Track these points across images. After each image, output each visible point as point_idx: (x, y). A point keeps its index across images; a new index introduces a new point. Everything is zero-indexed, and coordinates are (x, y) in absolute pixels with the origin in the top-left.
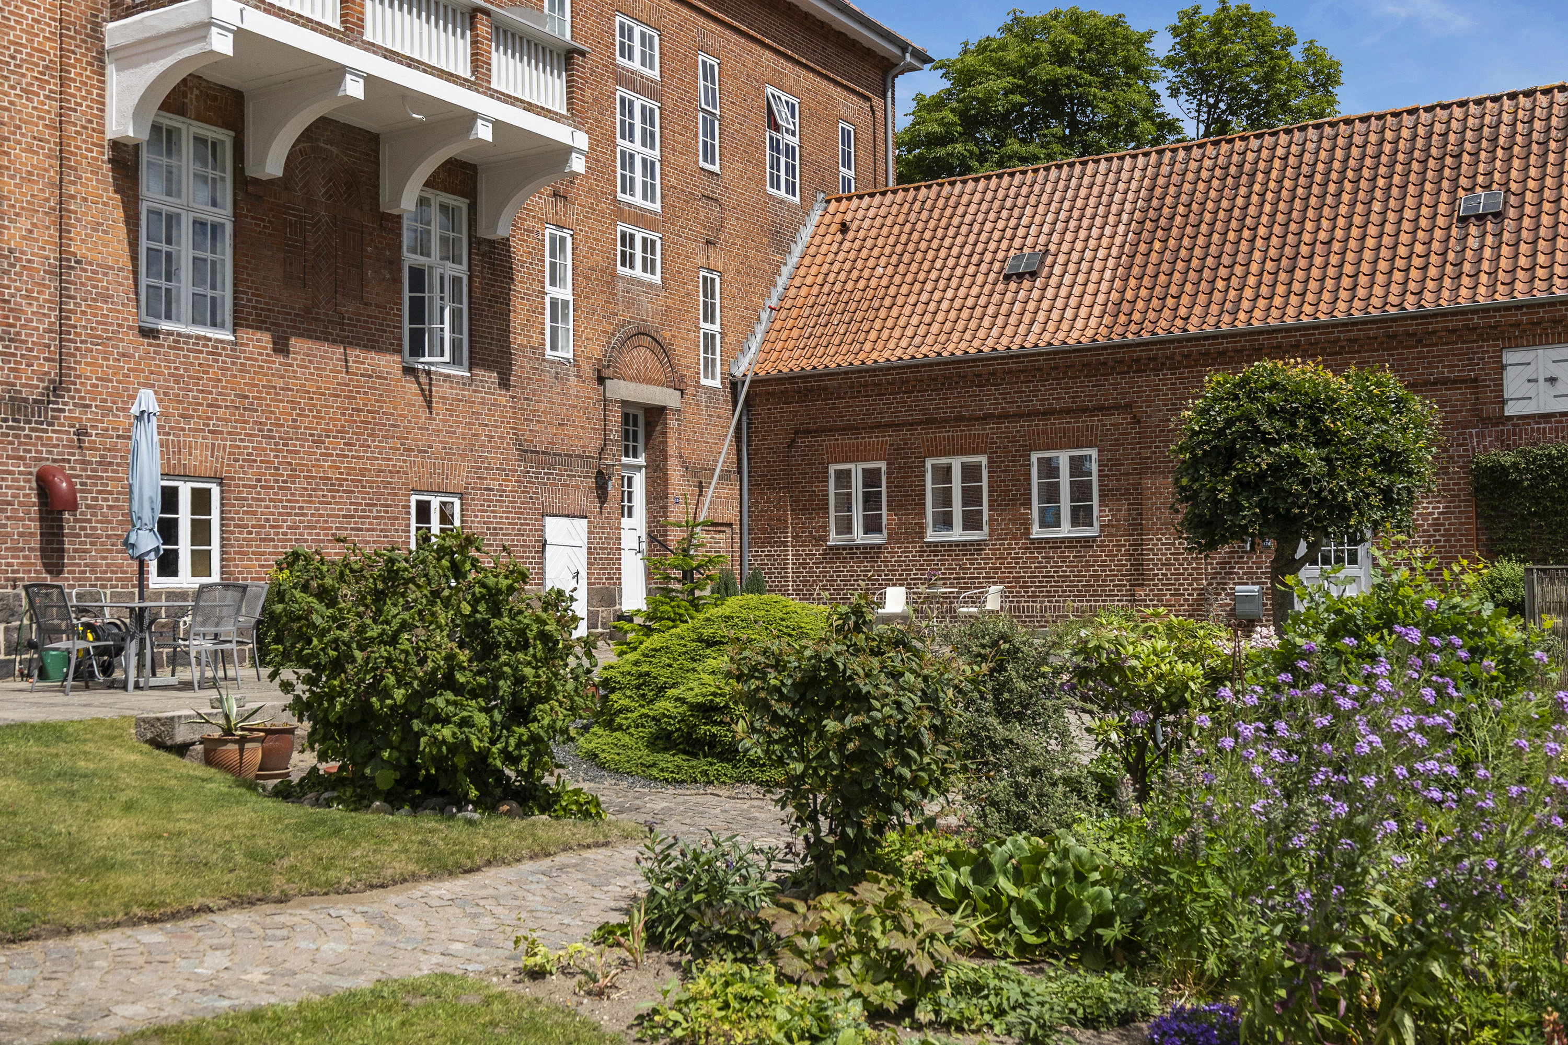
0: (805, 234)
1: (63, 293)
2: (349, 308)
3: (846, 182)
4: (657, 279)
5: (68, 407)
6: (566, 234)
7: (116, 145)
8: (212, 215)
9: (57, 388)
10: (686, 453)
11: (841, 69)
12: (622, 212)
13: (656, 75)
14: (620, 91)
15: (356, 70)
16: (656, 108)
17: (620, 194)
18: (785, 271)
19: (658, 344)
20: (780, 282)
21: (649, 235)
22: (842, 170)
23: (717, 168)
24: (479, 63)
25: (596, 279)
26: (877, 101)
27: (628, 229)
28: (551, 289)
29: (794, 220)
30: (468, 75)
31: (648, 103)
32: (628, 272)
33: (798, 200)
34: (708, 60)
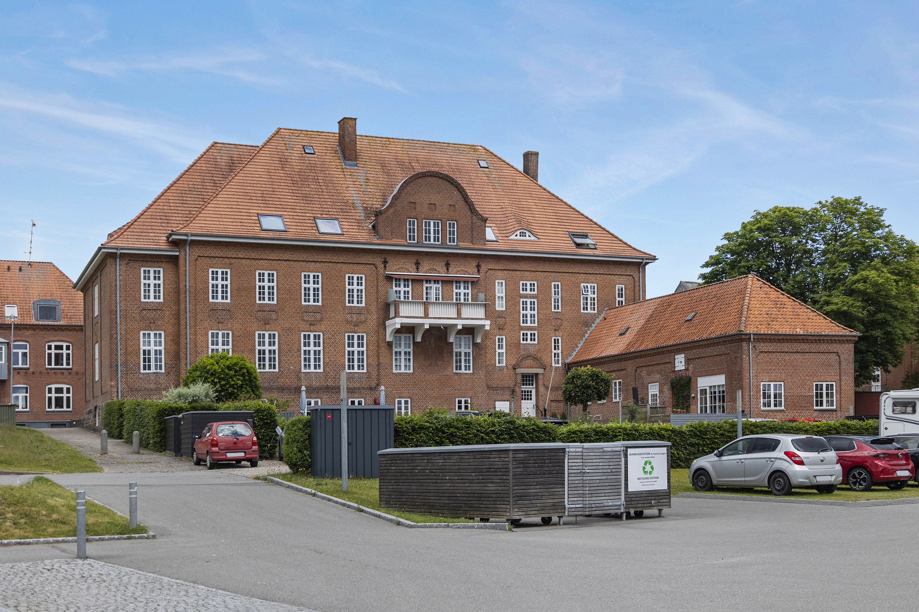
0: (598, 321)
1: (379, 369)
2: (440, 363)
3: (620, 302)
4: (536, 342)
5: (380, 388)
6: (504, 337)
7: (388, 342)
8: (408, 350)
9: (378, 385)
11: (616, 270)
12: (522, 328)
13: (536, 292)
14: (522, 300)
15: (427, 323)
16: (536, 300)
17: (522, 325)
18: (589, 332)
19: (535, 358)
20: (587, 335)
21: (533, 332)
22: (618, 299)
23: (560, 310)
24: (459, 313)
25: (514, 346)
26: (635, 275)
27: (525, 332)
28: (498, 351)
29: (594, 317)
30: (456, 317)
31: (532, 300)
32: (525, 342)
33: (596, 312)
34: (556, 283)
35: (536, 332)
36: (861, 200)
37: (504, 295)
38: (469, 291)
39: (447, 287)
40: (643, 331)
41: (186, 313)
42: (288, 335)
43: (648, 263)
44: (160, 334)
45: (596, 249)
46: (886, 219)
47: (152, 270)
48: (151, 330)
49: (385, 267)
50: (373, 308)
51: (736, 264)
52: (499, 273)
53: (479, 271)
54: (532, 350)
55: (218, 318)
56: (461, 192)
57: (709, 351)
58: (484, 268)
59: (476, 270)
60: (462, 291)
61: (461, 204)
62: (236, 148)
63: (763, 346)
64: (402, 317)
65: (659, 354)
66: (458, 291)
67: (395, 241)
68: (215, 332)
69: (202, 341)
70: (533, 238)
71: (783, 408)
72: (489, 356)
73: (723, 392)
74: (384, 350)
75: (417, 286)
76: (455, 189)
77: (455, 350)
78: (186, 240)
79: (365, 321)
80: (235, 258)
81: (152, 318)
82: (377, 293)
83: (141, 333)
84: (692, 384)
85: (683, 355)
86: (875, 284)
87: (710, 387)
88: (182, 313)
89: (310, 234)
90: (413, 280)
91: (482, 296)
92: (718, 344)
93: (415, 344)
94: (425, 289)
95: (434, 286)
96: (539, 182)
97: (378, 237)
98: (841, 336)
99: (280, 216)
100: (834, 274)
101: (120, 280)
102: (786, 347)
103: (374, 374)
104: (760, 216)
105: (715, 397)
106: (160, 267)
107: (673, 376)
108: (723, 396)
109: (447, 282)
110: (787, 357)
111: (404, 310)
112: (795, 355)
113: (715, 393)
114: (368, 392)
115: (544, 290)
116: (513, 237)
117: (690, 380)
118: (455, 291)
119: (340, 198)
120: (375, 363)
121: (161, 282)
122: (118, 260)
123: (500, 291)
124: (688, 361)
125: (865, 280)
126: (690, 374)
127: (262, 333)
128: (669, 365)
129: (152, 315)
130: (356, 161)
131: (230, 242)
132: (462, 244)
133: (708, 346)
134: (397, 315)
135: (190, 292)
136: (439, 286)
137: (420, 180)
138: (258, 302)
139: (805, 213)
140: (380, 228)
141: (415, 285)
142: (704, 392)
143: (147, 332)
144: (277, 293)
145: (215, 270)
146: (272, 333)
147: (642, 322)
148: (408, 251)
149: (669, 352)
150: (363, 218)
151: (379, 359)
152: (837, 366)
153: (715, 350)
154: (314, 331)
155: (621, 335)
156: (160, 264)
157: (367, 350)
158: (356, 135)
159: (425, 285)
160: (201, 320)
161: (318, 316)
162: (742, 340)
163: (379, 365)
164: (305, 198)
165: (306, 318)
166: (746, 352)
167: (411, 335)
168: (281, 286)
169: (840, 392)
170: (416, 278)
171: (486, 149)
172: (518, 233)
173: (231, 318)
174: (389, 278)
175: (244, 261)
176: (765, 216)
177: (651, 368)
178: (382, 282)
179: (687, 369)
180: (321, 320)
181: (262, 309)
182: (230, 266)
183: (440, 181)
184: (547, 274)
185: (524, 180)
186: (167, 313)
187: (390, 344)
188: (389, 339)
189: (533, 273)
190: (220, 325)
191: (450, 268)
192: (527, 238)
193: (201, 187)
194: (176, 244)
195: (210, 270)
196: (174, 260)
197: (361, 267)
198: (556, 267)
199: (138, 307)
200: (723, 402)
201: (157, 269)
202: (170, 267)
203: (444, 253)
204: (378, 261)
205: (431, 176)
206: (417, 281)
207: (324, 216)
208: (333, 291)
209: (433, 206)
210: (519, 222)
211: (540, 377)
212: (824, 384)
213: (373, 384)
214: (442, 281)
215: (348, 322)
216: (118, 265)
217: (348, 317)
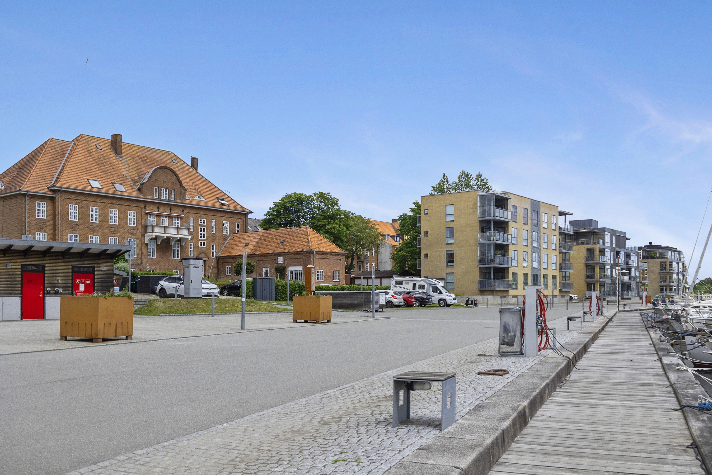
0: (229, 238)
1: (142, 255)
2: (167, 254)
3: (238, 231)
4: (205, 246)
5: (142, 264)
6: (193, 243)
7: (146, 243)
8: (154, 247)
9: (141, 263)
10: (209, 265)
11: (237, 216)
12: (200, 240)
13: (205, 224)
14: (200, 227)
15: (165, 236)
16: (205, 228)
17: (200, 238)
18: (226, 243)
19: (205, 254)
20: (225, 244)
21: (204, 242)
22: (237, 229)
23: (215, 233)
24: (178, 232)
25: (197, 247)
26: (244, 219)
27: (201, 242)
28: (190, 249)
29: (228, 236)
30: (177, 234)
31: (204, 227)
32: (201, 246)
33: (228, 234)
34: (213, 220)
35: (205, 242)
36: (329, 194)
37: (193, 224)
38: (179, 222)
39: (170, 220)
40: (257, 246)
41: (59, 225)
42: (103, 238)
43: (249, 214)
44: (45, 234)
45: (228, 206)
46: (339, 203)
47: (41, 203)
48: (41, 232)
49: (145, 208)
50: (140, 227)
51: (279, 216)
52: (191, 214)
53: (183, 213)
54: (204, 250)
55: (72, 228)
56: (176, 177)
57: (295, 256)
58: (185, 212)
59: (182, 212)
60: (176, 222)
61: (177, 182)
62: (62, 142)
63: (318, 256)
64: (155, 233)
65: (270, 256)
66: (175, 221)
67: (149, 197)
68: (71, 234)
69: (65, 239)
70: (203, 199)
71: (323, 280)
72: (187, 252)
73: (301, 273)
74: (144, 247)
75: (158, 218)
76: (174, 175)
77: (173, 248)
78: (60, 190)
79: (136, 233)
80: (81, 200)
81: (41, 226)
82: (141, 220)
83: (36, 233)
84: (286, 269)
85: (282, 257)
86: (338, 230)
87: (295, 271)
88: (57, 225)
89: (113, 191)
90: (156, 216)
91: (185, 225)
92: (300, 254)
93: (157, 245)
94: (161, 220)
95: (165, 219)
96: (198, 172)
97: (142, 194)
98: (342, 253)
99: (98, 181)
100: (320, 224)
101: (27, 207)
102: (325, 256)
103: (140, 258)
104: (288, 197)
105: (297, 275)
106: (45, 202)
107: (276, 265)
108: (301, 275)
109: (170, 217)
110: (325, 260)
111: (156, 229)
112: (327, 260)
113: (297, 273)
114: (137, 266)
115: (209, 223)
116: (195, 198)
117: (285, 267)
118: (174, 221)
119: (120, 173)
120: (140, 253)
121: (45, 209)
122: (26, 197)
123: (191, 223)
124: (284, 260)
125: (334, 228)
126: (285, 265)
127: (92, 236)
128: (275, 261)
129: (41, 225)
130: (122, 155)
131: (79, 192)
132: (177, 200)
133: (295, 254)
134: (153, 231)
135: (60, 215)
136: (167, 219)
137: (160, 170)
138: (90, 221)
139: (306, 197)
140: (144, 191)
141: (157, 217)
142: (292, 273)
143: (39, 233)
144: (99, 218)
145: (71, 205)
146: (96, 236)
147: (256, 241)
148: (155, 202)
149: (276, 255)
150: (132, 184)
151: (142, 251)
152: (340, 265)
153: (299, 256)
154: (114, 237)
155: (245, 246)
156: (45, 200)
157: (137, 247)
158: (122, 142)
159: (161, 218)
160: (65, 229)
161: (117, 230)
162: (311, 253)
163: (142, 254)
164: (105, 172)
165: (111, 230)
166: (312, 258)
167: (155, 241)
168: (100, 214)
169: (341, 275)
170: (158, 215)
171: (173, 154)
172: (197, 196)
173: (79, 228)
174: (147, 214)
175: (84, 202)
176: (291, 196)
177: (265, 261)
178: (144, 215)
179: (284, 263)
180: (118, 231)
181: (92, 225)
182: (78, 204)
183: (168, 171)
184: (210, 216)
185: (192, 170)
186: (48, 224)
187: (147, 244)
188: (146, 242)
189: (205, 215)
190: (74, 231)
191: (172, 211)
192: (201, 199)
193: (53, 162)
194: (53, 191)
195: (69, 205)
196: (52, 199)
197: (135, 208)
198: (213, 213)
199: (35, 221)
200: (301, 277)
201: (44, 203)
202: (50, 203)
203: (169, 204)
204: (142, 205)
205: (165, 168)
206: (158, 216)
207: (116, 182)
208: (123, 218)
209: (165, 182)
210: (197, 191)
211: (207, 262)
212: (320, 271)
213: (139, 263)
214: (168, 217)
215: (129, 233)
216: (26, 199)
217: (129, 230)
